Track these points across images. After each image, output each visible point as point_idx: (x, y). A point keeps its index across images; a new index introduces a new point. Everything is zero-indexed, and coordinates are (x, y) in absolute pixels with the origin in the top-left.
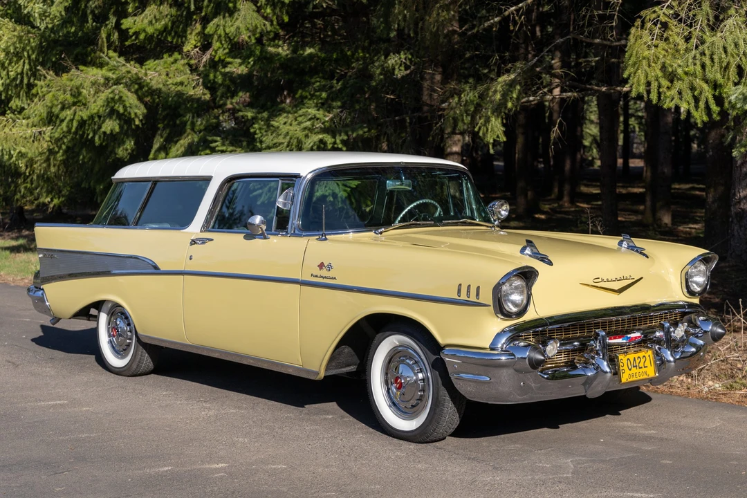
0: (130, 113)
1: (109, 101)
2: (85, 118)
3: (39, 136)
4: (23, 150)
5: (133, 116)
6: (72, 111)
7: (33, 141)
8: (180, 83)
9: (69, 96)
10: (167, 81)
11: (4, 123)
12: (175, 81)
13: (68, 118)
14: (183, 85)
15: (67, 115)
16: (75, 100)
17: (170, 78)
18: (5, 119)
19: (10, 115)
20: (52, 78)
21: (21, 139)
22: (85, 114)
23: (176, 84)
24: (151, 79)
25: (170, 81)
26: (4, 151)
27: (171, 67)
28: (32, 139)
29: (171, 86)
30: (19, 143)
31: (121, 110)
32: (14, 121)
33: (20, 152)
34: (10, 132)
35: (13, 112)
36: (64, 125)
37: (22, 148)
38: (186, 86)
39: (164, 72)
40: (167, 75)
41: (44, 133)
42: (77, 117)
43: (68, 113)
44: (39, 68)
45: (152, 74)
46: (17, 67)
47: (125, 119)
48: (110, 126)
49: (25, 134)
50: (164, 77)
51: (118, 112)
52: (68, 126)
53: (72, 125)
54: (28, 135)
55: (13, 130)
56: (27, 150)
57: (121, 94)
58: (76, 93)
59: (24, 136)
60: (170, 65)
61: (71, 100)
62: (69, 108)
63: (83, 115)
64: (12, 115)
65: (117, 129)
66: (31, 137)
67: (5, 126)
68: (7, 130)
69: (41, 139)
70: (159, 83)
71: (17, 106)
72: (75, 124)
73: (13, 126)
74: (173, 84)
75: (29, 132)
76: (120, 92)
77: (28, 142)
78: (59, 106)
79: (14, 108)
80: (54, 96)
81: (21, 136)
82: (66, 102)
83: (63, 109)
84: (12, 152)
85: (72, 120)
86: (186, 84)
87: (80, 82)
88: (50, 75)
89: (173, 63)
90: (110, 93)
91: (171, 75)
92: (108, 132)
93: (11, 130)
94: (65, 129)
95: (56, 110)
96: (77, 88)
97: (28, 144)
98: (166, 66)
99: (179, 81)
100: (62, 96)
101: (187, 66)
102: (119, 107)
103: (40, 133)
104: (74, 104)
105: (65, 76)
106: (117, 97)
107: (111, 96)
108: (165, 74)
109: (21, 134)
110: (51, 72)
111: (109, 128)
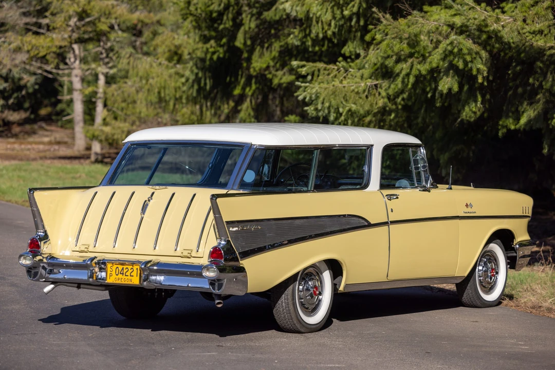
0: (471, 69)
1: (446, 55)
2: (424, 72)
3: (375, 90)
4: (354, 107)
5: (474, 72)
6: (409, 63)
7: (367, 97)
8: (539, 31)
9: (405, 45)
10: (523, 29)
11: (335, 73)
12: (533, 28)
13: (404, 73)
14: (542, 34)
15: (402, 69)
16: (413, 51)
17: (527, 25)
18: (336, 68)
19: (342, 64)
20: (389, 23)
21: (353, 95)
22: (424, 68)
23: (534, 33)
24: (503, 26)
25: (528, 28)
26: (331, 108)
27: (530, 10)
28: (366, 93)
29: (527, 34)
30: (350, 98)
31: (461, 65)
32: (346, 71)
33: (350, 110)
34: (340, 85)
35: (345, 58)
36: (399, 80)
37: (353, 105)
38: (545, 35)
39: (520, 17)
40: (524, 21)
41: (381, 88)
42: (414, 72)
43: (404, 67)
44: (374, 9)
45: (505, 20)
46: (353, 6)
47: (466, 77)
48: (448, 83)
49: (357, 88)
50: (520, 23)
51: (457, 67)
52: (403, 82)
53: (408, 81)
54: (361, 89)
55: (344, 82)
56: (359, 108)
57: (461, 46)
58: (413, 42)
59: (356, 90)
60: (529, 8)
61: (407, 50)
62: (405, 60)
63: (422, 69)
64: (343, 63)
65: (456, 88)
66: (364, 91)
67: (335, 76)
68: (337, 83)
69: (377, 94)
70: (513, 32)
71: (350, 52)
72: (412, 79)
73: (345, 77)
74: (530, 32)
75: (363, 85)
76: (459, 43)
77: (361, 98)
78: (394, 58)
79: (347, 54)
80: (388, 45)
81: (353, 90)
82: (402, 53)
83: (398, 61)
84: (341, 110)
85: (408, 75)
86: (546, 32)
87: (418, 30)
88: (386, 19)
89: (533, 6)
90: (448, 45)
91: (528, 21)
92: (445, 92)
93: (341, 82)
94: (400, 86)
95: (390, 63)
96: (416, 36)
97: (361, 100)
98: (524, 9)
99: (537, 29)
100: (398, 46)
101: (550, 10)
102: (458, 61)
103: (376, 86)
104: (411, 55)
105: (402, 21)
106: (456, 50)
107: (449, 48)
108: (521, 19)
109: (352, 88)
110: (388, 16)
111: (446, 86)
